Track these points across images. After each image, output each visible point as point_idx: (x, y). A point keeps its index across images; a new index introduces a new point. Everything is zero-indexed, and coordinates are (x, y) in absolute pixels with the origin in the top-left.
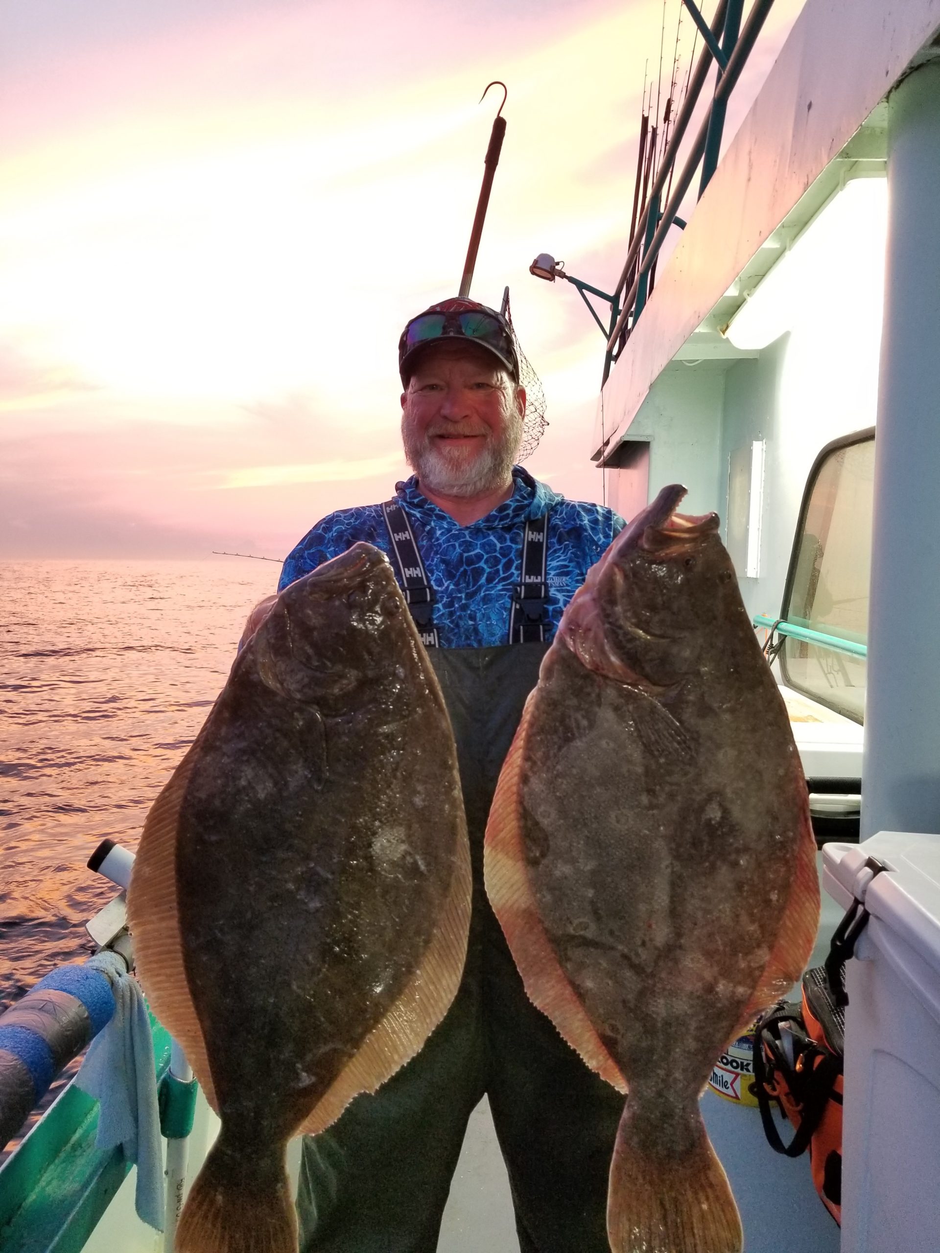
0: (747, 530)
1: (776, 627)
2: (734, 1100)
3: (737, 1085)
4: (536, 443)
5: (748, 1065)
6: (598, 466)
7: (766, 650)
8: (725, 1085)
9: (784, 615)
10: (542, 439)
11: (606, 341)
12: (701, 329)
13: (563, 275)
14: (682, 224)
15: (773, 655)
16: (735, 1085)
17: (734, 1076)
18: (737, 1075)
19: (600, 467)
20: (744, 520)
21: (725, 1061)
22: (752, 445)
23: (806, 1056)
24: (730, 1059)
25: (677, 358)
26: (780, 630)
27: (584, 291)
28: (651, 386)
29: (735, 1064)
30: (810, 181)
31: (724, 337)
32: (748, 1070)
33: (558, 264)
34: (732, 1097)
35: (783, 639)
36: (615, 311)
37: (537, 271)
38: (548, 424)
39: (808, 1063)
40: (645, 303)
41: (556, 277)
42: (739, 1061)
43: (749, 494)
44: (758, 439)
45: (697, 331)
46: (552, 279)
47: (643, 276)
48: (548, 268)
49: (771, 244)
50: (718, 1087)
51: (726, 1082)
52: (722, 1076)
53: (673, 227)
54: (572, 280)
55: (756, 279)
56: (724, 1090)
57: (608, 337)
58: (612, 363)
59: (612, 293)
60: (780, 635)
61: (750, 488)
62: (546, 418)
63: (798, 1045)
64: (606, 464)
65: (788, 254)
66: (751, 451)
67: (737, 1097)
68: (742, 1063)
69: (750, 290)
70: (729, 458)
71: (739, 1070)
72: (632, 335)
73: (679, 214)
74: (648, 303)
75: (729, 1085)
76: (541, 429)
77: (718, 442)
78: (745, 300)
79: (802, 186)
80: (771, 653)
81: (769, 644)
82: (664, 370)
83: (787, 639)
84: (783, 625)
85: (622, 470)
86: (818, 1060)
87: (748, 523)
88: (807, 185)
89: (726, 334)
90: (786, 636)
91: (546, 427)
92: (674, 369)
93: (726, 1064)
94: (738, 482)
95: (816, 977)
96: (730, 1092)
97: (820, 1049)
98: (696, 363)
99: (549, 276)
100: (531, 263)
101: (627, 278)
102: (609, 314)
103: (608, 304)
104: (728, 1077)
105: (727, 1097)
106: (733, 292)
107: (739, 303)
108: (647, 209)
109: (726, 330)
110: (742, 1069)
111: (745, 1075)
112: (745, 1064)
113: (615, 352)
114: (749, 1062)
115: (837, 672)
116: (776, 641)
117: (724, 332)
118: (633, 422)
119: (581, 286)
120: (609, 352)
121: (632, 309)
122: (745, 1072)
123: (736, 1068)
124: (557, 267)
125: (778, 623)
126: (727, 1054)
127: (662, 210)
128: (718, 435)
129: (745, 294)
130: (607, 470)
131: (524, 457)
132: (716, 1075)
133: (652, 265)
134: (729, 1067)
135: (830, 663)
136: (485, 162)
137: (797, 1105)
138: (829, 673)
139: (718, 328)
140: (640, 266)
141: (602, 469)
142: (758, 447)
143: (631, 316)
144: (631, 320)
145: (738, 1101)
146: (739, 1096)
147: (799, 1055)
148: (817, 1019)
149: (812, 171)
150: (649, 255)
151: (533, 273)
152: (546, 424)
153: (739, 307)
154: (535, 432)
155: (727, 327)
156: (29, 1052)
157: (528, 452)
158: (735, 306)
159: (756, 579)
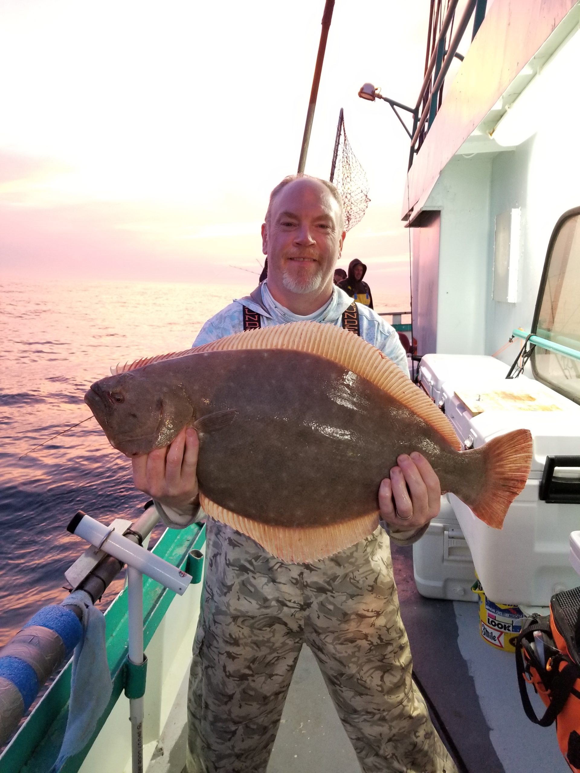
0: (508, 271)
1: (528, 339)
2: (499, 648)
3: (502, 639)
4: (363, 213)
5: (509, 627)
6: (406, 227)
7: (522, 355)
8: (494, 638)
9: (534, 331)
10: (367, 210)
11: (411, 140)
12: (477, 133)
13: (380, 97)
14: (461, 58)
15: (526, 358)
16: (500, 639)
17: (500, 633)
18: (502, 633)
19: (407, 227)
20: (506, 263)
21: (493, 624)
22: (511, 211)
23: (554, 660)
24: (497, 622)
25: (458, 153)
26: (531, 340)
27: (395, 106)
28: (441, 172)
29: (500, 626)
30: (556, 24)
31: (491, 138)
32: (509, 630)
33: (377, 89)
34: (499, 646)
35: (533, 347)
36: (416, 120)
37: (363, 95)
38: (370, 200)
39: (555, 665)
40: (436, 114)
41: (376, 98)
42: (503, 624)
43: (510, 245)
44: (515, 207)
45: (472, 134)
46: (373, 100)
47: (435, 95)
48: (370, 93)
49: (527, 71)
50: (489, 639)
51: (494, 636)
52: (492, 633)
53: (455, 60)
54: (386, 100)
55: (516, 95)
56: (493, 641)
57: (412, 137)
58: (415, 154)
59: (413, 107)
60: (531, 344)
61: (510, 241)
62: (368, 197)
63: (548, 652)
64: (412, 225)
65: (537, 76)
66: (510, 216)
67: (502, 646)
68: (505, 626)
69: (510, 104)
70: (495, 220)
71: (503, 630)
72: (428, 136)
73: (459, 51)
74: (438, 114)
75: (496, 639)
76: (366, 204)
77: (487, 208)
78: (506, 111)
79: (550, 27)
80: (525, 357)
81: (524, 350)
82: (450, 161)
83: (536, 348)
84: (534, 338)
85: (422, 229)
86: (562, 665)
87: (508, 265)
88: (554, 26)
89: (493, 135)
90: (535, 345)
91: (369, 202)
92: (456, 160)
93: (495, 626)
94: (501, 236)
95: (560, 600)
96: (497, 642)
97: (563, 657)
98: (472, 155)
99: (371, 98)
100: (359, 90)
101: (424, 96)
102: (412, 121)
103: (411, 114)
104: (496, 634)
105: (495, 646)
106: (498, 106)
107: (502, 113)
108: (437, 47)
109: (493, 133)
110: (505, 629)
111: (507, 633)
112: (507, 626)
113: (416, 147)
114: (510, 625)
115: (571, 368)
116: (528, 349)
117: (491, 135)
118: (429, 197)
119: (393, 104)
120: (412, 148)
121: (428, 117)
122: (507, 631)
123: (501, 628)
124: (377, 92)
125: (530, 336)
126: (495, 620)
127: (447, 48)
128: (488, 203)
129: (507, 107)
130: (412, 229)
131: (355, 223)
132: (488, 632)
133: (440, 87)
134: (496, 627)
135: (566, 363)
136: (322, 24)
137: (547, 690)
138: (566, 369)
139: (487, 132)
140: (432, 89)
141: (408, 228)
142: (515, 213)
143: (427, 122)
144: (426, 124)
145: (502, 649)
146: (503, 646)
147: (548, 658)
148: (561, 634)
149: (558, 15)
150: (438, 81)
151: (361, 96)
152: (369, 200)
153: (502, 116)
154: (363, 206)
155: (493, 131)
156: (20, 677)
157: (358, 220)
158: (500, 116)
159: (514, 304)
